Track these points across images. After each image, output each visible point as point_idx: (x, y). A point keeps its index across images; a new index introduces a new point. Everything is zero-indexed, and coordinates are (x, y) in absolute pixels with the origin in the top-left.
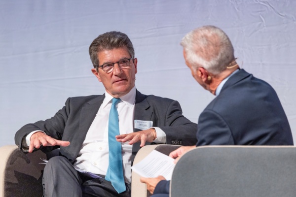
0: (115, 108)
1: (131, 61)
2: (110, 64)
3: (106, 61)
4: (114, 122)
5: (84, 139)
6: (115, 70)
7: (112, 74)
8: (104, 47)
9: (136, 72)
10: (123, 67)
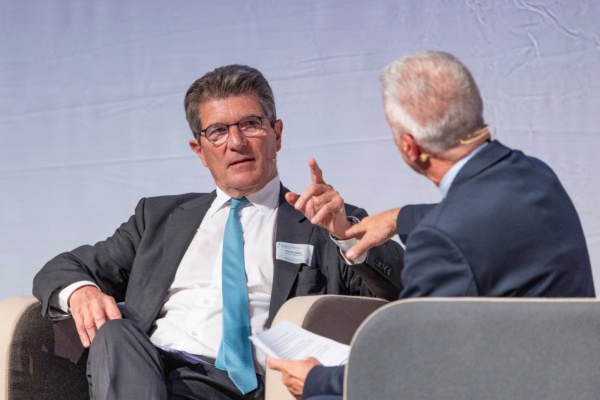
3: (213, 122)
4: (234, 245)
5: (171, 279)
6: (232, 139)
7: (226, 148)
8: (212, 93)
9: (279, 147)
10: (247, 134)
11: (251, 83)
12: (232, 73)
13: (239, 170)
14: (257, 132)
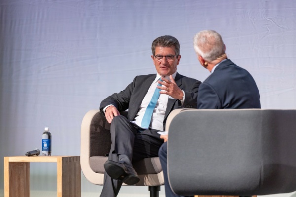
1: (175, 57)
3: (159, 54)
6: (163, 60)
7: (160, 63)
8: (160, 45)
9: (178, 64)
10: (168, 60)
11: (173, 44)
12: (168, 39)
13: (164, 70)
14: (171, 60)
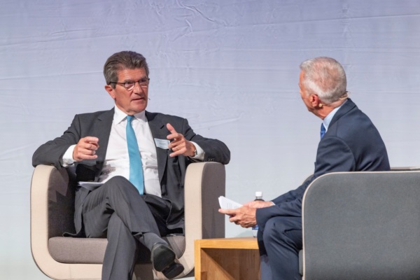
0: (131, 125)
2: (131, 83)
6: (136, 88)
7: (132, 92)
10: (142, 86)
13: (138, 103)
